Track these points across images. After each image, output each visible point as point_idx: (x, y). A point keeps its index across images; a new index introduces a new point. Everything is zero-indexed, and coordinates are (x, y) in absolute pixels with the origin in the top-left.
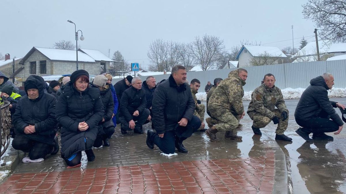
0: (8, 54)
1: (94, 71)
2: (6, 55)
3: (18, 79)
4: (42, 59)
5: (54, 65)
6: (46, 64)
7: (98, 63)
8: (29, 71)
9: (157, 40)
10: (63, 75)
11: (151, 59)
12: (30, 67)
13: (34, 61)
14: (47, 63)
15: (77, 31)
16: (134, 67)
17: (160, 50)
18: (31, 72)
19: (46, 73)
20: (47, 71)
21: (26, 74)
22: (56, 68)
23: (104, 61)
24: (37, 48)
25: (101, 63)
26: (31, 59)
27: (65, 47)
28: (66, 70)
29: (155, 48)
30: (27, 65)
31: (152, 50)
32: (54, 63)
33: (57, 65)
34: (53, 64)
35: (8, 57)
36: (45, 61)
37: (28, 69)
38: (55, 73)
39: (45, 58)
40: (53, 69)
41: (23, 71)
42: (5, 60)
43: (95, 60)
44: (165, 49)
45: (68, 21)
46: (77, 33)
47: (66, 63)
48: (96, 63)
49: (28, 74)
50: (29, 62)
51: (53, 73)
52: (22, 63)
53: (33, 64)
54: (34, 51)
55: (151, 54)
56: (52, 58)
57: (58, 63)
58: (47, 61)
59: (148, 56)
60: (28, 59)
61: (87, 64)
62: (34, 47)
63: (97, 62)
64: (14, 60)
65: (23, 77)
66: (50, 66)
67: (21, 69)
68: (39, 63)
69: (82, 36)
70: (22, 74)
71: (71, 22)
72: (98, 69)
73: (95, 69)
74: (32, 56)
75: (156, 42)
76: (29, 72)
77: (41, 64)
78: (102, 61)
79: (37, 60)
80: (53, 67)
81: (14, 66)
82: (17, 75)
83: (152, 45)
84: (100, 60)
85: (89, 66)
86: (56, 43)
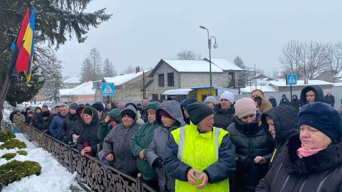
0: (138, 67)
1: (221, 82)
2: (136, 68)
3: (149, 92)
4: (170, 71)
5: (182, 78)
6: (173, 76)
7: (226, 73)
8: (158, 83)
9: (291, 41)
10: (192, 89)
11: (283, 65)
12: (158, 80)
13: (162, 73)
14: (175, 76)
15: (209, 39)
16: (290, 80)
17: (296, 53)
18: (159, 84)
19: (174, 86)
20: (175, 83)
21: (155, 87)
22: (184, 80)
23: (233, 70)
24: (164, 60)
25: (229, 73)
26: (159, 72)
27: (186, 56)
28: (193, 82)
29: (289, 51)
30: (156, 78)
31: (285, 53)
32: (182, 75)
33: (184, 77)
34: (180, 76)
35: (138, 70)
36: (173, 73)
37: (157, 82)
38: (182, 86)
39: (172, 70)
40: (181, 81)
41: (152, 84)
42: (135, 73)
43: (223, 70)
44: (302, 51)
45: (201, 27)
46: (210, 40)
47: (193, 75)
48: (223, 73)
49: (157, 86)
50: (157, 75)
51: (180, 86)
52: (151, 75)
53: (161, 76)
54: (162, 63)
55: (284, 58)
56: (179, 70)
57: (186, 74)
58: (174, 73)
59: (280, 62)
60: (157, 71)
61: (215, 75)
62: (162, 59)
63: (225, 71)
64: (144, 72)
65: (153, 89)
66: (178, 78)
67: (151, 82)
68: (167, 75)
69: (215, 43)
70: (151, 87)
71: (203, 28)
72: (226, 80)
73: (222, 79)
74: (160, 68)
75: (290, 43)
76: (157, 85)
77: (168, 76)
78: (230, 70)
79: (165, 72)
80: (180, 79)
81: (144, 78)
82: (147, 87)
83: (285, 48)
84: (228, 69)
85: (216, 77)
86: (178, 53)
